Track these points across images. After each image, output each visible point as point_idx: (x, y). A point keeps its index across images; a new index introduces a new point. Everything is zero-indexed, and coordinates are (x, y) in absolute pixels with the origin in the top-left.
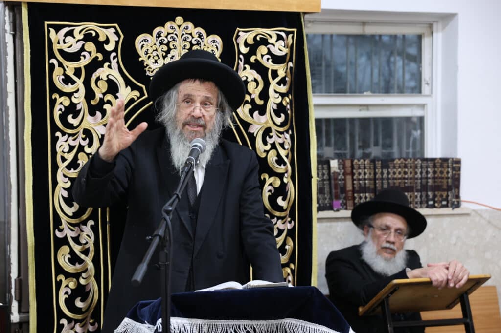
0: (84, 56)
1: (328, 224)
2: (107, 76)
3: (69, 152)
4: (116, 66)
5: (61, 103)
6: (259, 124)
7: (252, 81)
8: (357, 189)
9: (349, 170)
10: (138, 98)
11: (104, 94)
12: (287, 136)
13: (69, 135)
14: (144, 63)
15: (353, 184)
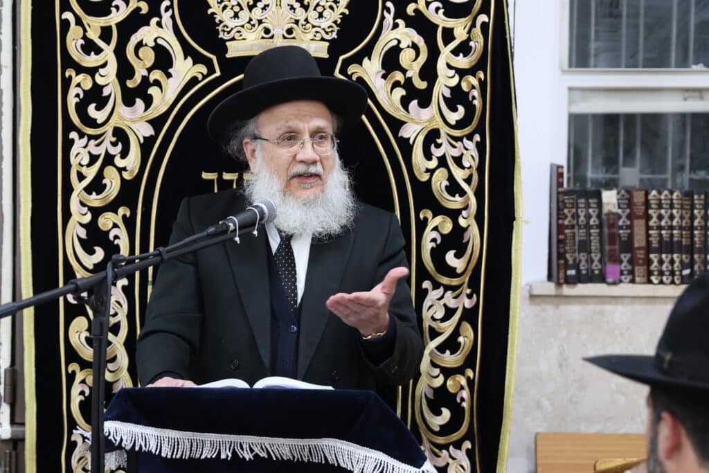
0: (117, 7)
1: (598, 308)
2: (155, 40)
3: (89, 165)
4: (170, 22)
5: (78, 85)
6: (417, 123)
7: (408, 47)
8: (655, 244)
9: (640, 210)
10: (205, 77)
11: (150, 70)
12: (471, 145)
13: (91, 137)
14: (215, 18)
15: (648, 236)
